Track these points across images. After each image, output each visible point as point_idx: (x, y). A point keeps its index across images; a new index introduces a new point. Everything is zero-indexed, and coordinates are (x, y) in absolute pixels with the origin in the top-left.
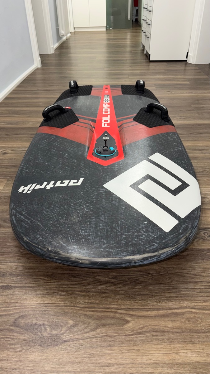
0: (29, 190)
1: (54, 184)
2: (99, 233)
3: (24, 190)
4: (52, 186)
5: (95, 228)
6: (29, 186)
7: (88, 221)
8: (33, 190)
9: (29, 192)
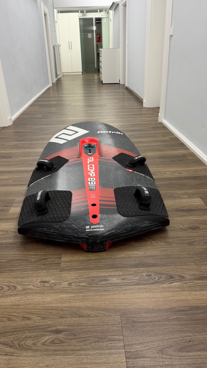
1: (109, 132)
3: (120, 133)
8: (116, 132)
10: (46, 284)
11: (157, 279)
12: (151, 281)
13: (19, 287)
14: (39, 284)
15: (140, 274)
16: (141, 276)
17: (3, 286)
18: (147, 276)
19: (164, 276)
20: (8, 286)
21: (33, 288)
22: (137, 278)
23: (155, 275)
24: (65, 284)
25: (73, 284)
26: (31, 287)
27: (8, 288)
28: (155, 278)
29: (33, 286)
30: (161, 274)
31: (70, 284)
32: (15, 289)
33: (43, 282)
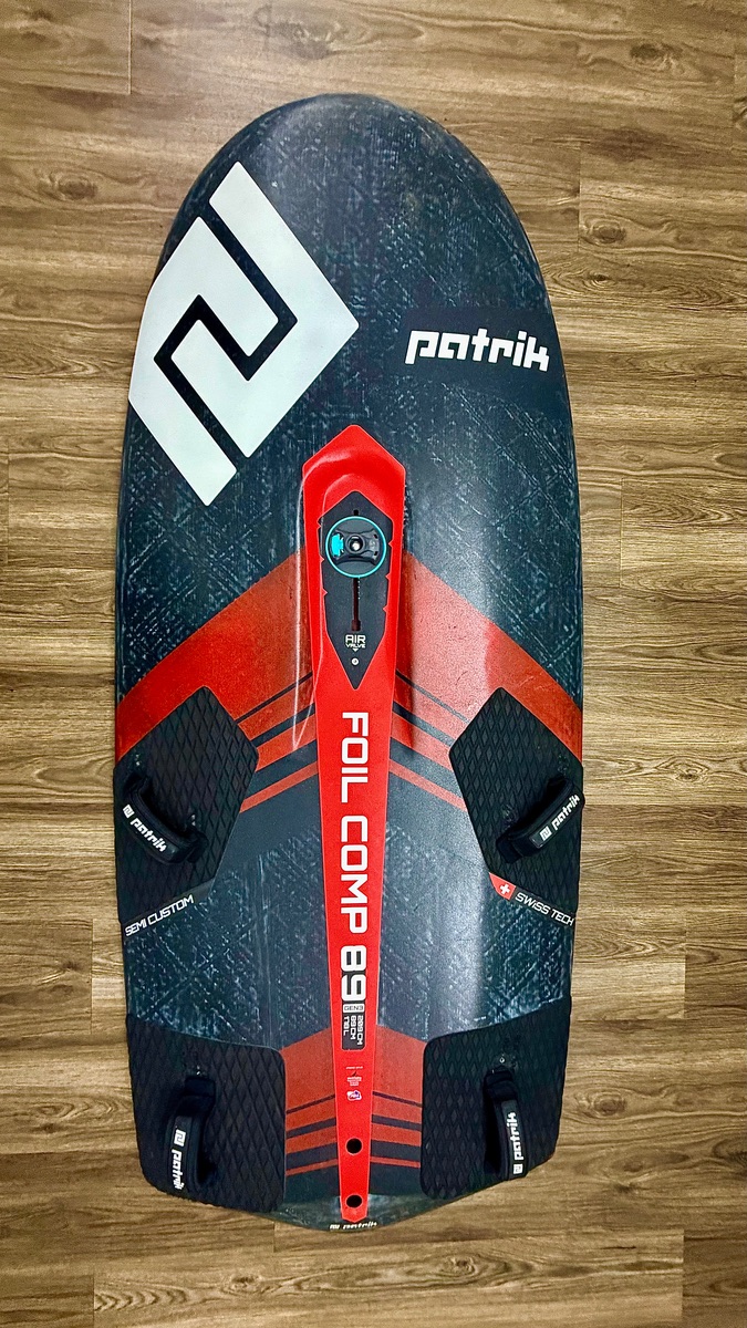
0: (526, 342)
1: (471, 348)
2: (363, 150)
3: (537, 351)
4: (475, 340)
5: (370, 168)
6: (528, 364)
7: (386, 189)
8: (516, 340)
9: (522, 335)
10: (249, 1287)
11: (477, 1272)
12: (464, 1279)
13: (193, 1295)
14: (233, 1287)
15: (445, 1260)
16: (445, 1264)
17: (158, 1293)
18: (458, 1264)
19: (492, 1266)
20: (168, 1293)
21: (222, 1295)
22: (437, 1270)
23: (475, 1263)
24: (288, 1286)
25: (305, 1286)
26: (217, 1293)
27: (169, 1299)
28: (473, 1270)
29: (222, 1290)
30: (489, 1259)
31: (298, 1285)
32: (185, 1300)
33: (242, 1280)
